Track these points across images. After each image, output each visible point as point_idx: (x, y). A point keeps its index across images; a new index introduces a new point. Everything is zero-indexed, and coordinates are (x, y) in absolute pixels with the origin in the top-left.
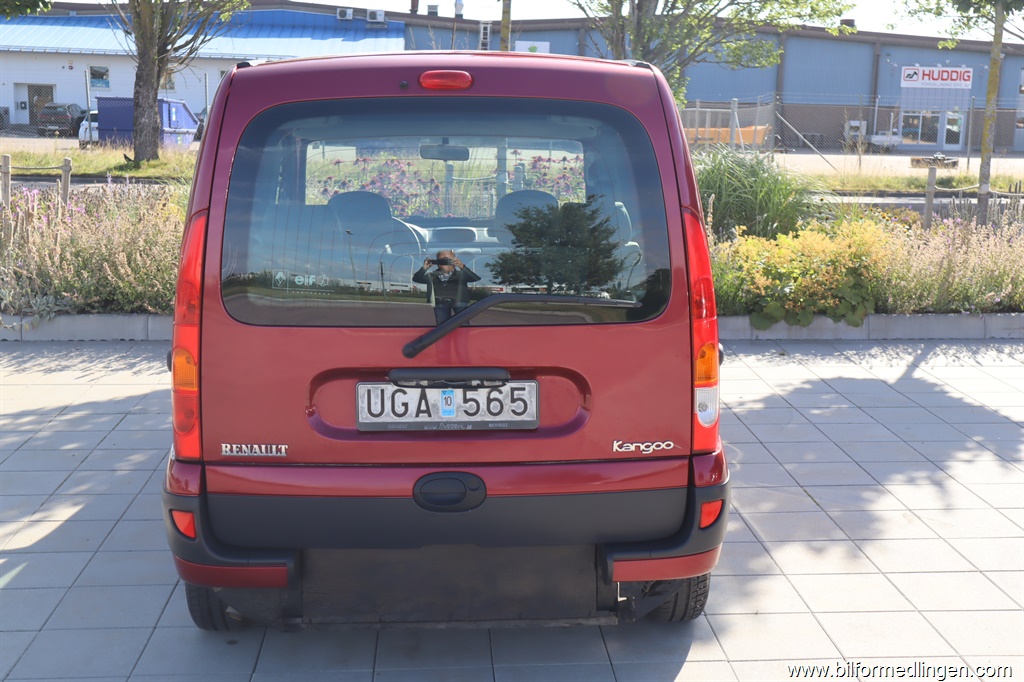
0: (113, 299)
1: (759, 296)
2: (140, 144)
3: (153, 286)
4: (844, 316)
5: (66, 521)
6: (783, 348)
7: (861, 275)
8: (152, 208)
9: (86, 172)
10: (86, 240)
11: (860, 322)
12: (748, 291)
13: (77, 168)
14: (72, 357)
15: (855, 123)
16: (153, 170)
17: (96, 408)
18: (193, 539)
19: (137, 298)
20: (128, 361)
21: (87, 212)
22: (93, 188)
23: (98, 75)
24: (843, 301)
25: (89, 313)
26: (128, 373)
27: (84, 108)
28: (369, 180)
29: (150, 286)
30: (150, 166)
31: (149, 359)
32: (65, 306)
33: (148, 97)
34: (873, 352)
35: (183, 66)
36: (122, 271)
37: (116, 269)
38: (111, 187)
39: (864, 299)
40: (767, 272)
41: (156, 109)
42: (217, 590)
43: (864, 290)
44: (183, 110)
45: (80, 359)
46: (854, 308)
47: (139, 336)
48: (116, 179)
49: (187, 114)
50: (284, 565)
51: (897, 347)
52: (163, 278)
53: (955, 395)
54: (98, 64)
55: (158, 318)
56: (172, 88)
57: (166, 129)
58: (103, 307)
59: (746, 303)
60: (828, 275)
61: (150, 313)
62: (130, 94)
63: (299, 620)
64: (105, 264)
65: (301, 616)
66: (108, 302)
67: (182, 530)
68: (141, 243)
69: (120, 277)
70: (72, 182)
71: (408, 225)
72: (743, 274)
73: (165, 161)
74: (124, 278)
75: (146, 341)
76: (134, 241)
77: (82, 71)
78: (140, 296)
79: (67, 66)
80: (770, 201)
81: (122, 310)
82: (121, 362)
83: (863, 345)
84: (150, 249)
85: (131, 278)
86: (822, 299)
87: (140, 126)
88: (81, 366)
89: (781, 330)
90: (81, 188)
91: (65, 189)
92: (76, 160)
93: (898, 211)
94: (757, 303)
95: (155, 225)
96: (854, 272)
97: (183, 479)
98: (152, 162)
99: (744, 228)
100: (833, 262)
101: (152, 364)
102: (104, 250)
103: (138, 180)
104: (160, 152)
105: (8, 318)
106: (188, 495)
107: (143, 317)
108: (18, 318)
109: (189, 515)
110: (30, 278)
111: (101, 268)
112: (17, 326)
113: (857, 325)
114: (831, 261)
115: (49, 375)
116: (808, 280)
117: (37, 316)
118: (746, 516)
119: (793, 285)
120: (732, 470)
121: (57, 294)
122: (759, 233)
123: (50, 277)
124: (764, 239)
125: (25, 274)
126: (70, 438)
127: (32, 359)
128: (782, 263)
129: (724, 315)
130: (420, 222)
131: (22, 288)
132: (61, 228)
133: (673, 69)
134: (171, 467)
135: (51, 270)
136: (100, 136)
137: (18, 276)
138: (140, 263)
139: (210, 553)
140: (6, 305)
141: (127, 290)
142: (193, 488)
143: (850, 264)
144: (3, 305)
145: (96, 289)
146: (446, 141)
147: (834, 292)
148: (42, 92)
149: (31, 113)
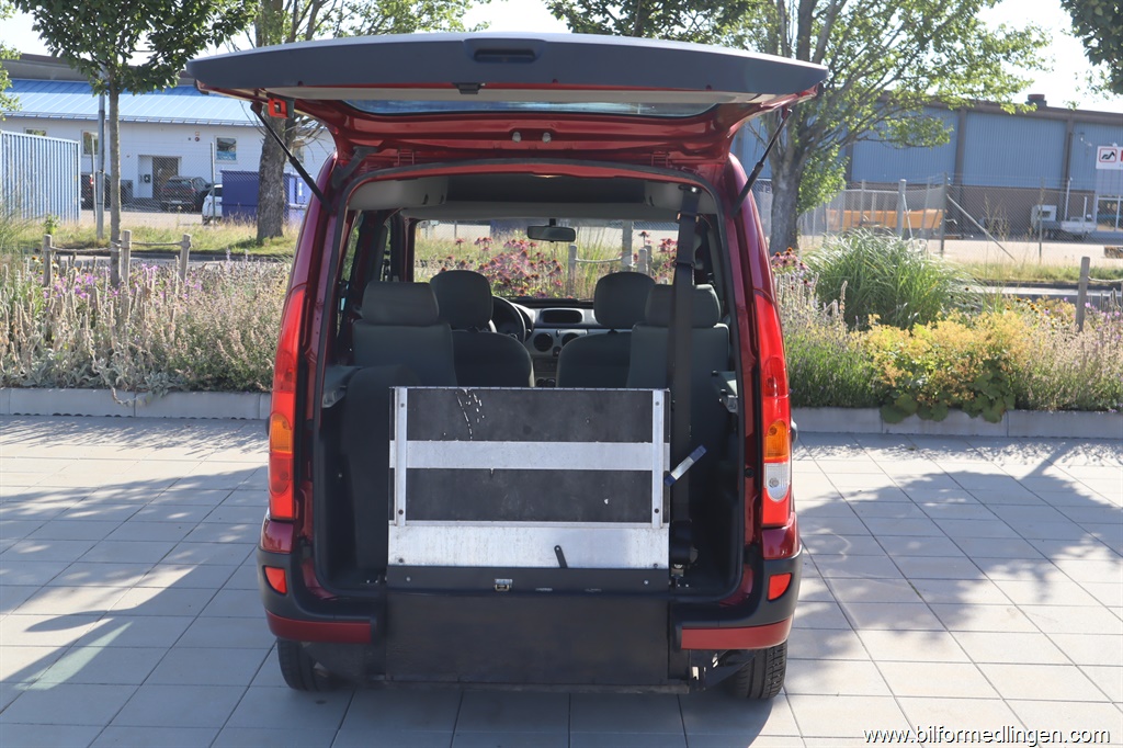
0: (226, 378)
1: (890, 387)
2: (264, 220)
3: (266, 364)
4: (980, 411)
5: (169, 588)
6: (913, 443)
7: (1000, 368)
8: (269, 286)
9: (208, 249)
10: (201, 318)
11: (998, 418)
12: (878, 383)
13: (199, 243)
14: (183, 434)
15: (1046, 208)
16: (276, 248)
17: (204, 481)
18: (284, 594)
19: (249, 376)
20: (238, 439)
21: (203, 289)
22: (210, 266)
23: (225, 147)
24: (979, 395)
25: (201, 390)
26: (237, 450)
27: (209, 181)
28: (488, 262)
29: (262, 364)
30: (273, 244)
31: (258, 438)
32: (179, 383)
33: (274, 171)
34: (1009, 449)
35: (311, 139)
36: (236, 349)
37: (230, 346)
38: (228, 265)
39: (1003, 394)
40: (899, 364)
41: (282, 184)
42: (305, 644)
43: (1003, 384)
45: (190, 436)
46: (991, 403)
47: (251, 415)
48: (237, 257)
50: (368, 621)
51: (1036, 445)
54: (226, 136)
55: (270, 397)
57: (292, 204)
58: (215, 385)
59: (877, 395)
60: (962, 369)
61: (262, 391)
62: (256, 168)
63: (382, 677)
64: (220, 342)
65: (384, 674)
66: (221, 380)
67: (275, 587)
68: (256, 320)
69: (233, 355)
70: (191, 259)
71: (514, 305)
72: (874, 365)
73: (288, 238)
74: (238, 357)
75: (256, 420)
76: (249, 319)
77: (209, 141)
78: (252, 374)
79: (193, 137)
80: (911, 289)
81: (234, 388)
82: (232, 440)
83: (998, 442)
84: (265, 327)
85: (244, 356)
86: (956, 391)
87: (265, 202)
88: (191, 442)
89: (913, 424)
90: (199, 264)
91: (183, 265)
92: (197, 236)
93: (1050, 302)
94: (888, 395)
95: (271, 303)
96: (992, 365)
97: (276, 538)
98: (276, 239)
99: (878, 317)
100: (971, 354)
101: (261, 443)
102: (219, 327)
103: (256, 257)
104: (284, 229)
105: (122, 394)
106: (281, 553)
107: (255, 395)
108: (132, 394)
109: (281, 572)
110: (145, 354)
111: (215, 345)
112: (131, 403)
113: (995, 421)
114: (969, 353)
115: (159, 451)
116: (943, 372)
117: (150, 393)
118: (845, 605)
119: (927, 377)
120: (838, 560)
121: (171, 371)
122: (898, 322)
123: (165, 354)
124: (898, 329)
125: (140, 350)
126: (177, 507)
127: (143, 434)
128: (917, 354)
129: (853, 407)
130: (530, 303)
131: (137, 364)
132: (177, 304)
133: (831, 147)
134: (266, 526)
135: (166, 347)
136: (224, 212)
137: (133, 351)
138: (254, 341)
139: (299, 608)
140: (120, 381)
141: (240, 368)
142: (286, 546)
143: (988, 357)
144: (117, 380)
145: (210, 367)
146: (553, 222)
147: (970, 385)
148: (166, 164)
149: (155, 186)
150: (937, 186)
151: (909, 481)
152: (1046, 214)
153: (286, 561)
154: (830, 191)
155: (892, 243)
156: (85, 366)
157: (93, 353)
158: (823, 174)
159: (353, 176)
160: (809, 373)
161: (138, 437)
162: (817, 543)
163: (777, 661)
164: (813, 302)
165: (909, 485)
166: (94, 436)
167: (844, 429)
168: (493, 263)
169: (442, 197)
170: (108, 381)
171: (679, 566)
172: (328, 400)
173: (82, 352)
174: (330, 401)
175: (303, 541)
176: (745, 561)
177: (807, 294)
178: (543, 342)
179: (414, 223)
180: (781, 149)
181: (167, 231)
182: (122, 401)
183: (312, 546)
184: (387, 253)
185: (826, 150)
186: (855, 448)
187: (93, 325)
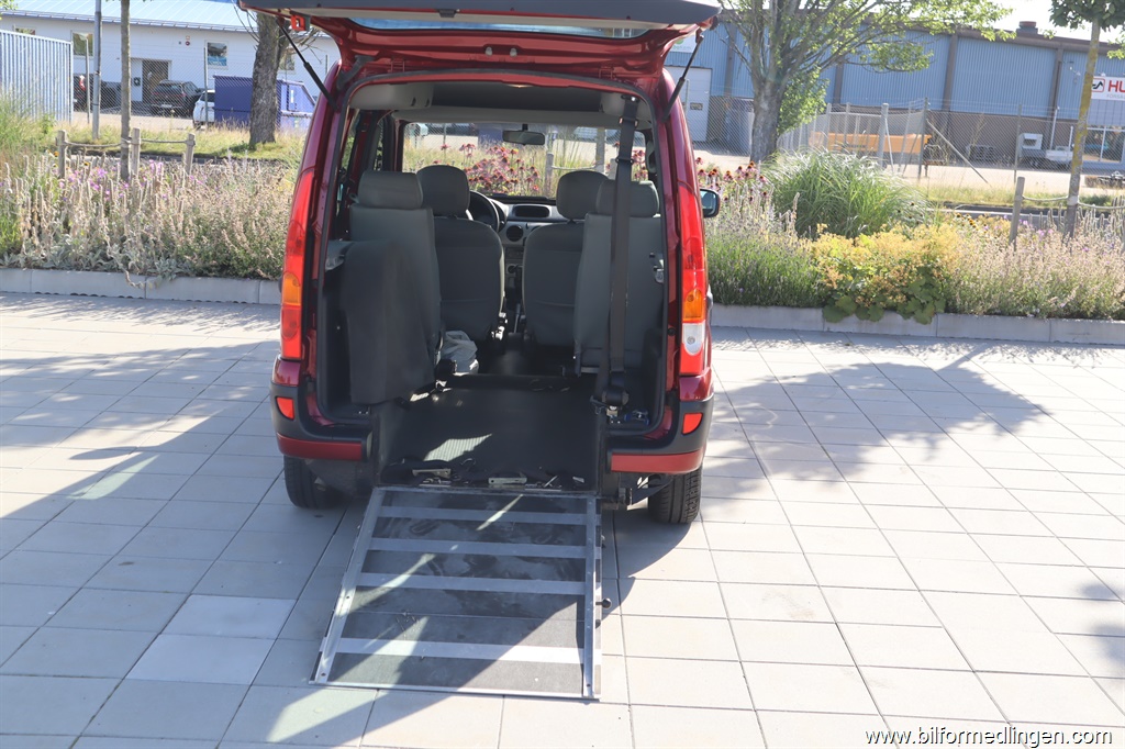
0: (229, 265)
1: (832, 289)
2: (257, 126)
3: (266, 253)
4: (913, 313)
5: (187, 432)
6: (849, 340)
7: (932, 275)
8: (268, 183)
9: (202, 152)
10: (206, 210)
11: (929, 320)
12: (821, 285)
14: (191, 313)
16: (268, 153)
17: (212, 352)
18: (292, 420)
19: (250, 265)
20: (240, 319)
23: (216, 52)
24: (912, 299)
25: (206, 276)
26: (241, 328)
27: (201, 86)
28: (472, 166)
29: (263, 253)
30: (265, 149)
31: (259, 319)
32: (186, 268)
33: (267, 78)
34: (935, 347)
35: (303, 47)
36: (239, 238)
37: (233, 236)
39: (934, 298)
40: (842, 268)
41: (275, 91)
42: (309, 462)
43: (934, 290)
44: (302, 92)
45: (197, 316)
46: (923, 306)
47: (251, 300)
49: (305, 96)
50: (359, 442)
51: (960, 344)
52: (275, 247)
53: (1005, 389)
54: (217, 40)
55: (269, 284)
56: (292, 69)
57: (284, 111)
58: (219, 271)
59: (820, 297)
60: (898, 275)
61: (262, 278)
62: (250, 75)
64: (224, 232)
66: (225, 267)
67: (285, 414)
68: (257, 214)
69: (236, 244)
71: (490, 200)
72: (818, 269)
73: (280, 144)
74: (241, 246)
75: (257, 304)
76: (250, 212)
77: (200, 46)
78: (253, 262)
79: (184, 41)
80: (862, 203)
81: (236, 274)
82: (235, 320)
83: (924, 341)
84: (265, 220)
85: (246, 245)
86: (891, 294)
87: (258, 107)
89: (851, 324)
91: (189, 162)
93: (991, 220)
94: (830, 296)
95: (271, 198)
96: (926, 271)
97: (286, 376)
98: (268, 145)
99: (826, 226)
100: (907, 262)
102: (223, 219)
104: (276, 136)
105: (135, 277)
106: (289, 386)
107: (256, 282)
108: (143, 277)
109: (290, 401)
110: (155, 242)
111: (220, 235)
112: (142, 285)
113: (925, 323)
114: (906, 261)
115: (170, 327)
116: (881, 278)
117: (160, 277)
118: (764, 462)
119: (866, 282)
120: (765, 428)
121: (179, 258)
122: (849, 233)
123: (173, 242)
124: (843, 238)
125: (152, 237)
126: (190, 371)
127: (155, 313)
128: (858, 261)
129: (798, 306)
130: (505, 199)
131: (147, 250)
132: (186, 197)
133: (813, 70)
134: (276, 368)
135: (175, 235)
136: (216, 117)
137: (145, 240)
138: (255, 232)
139: (304, 430)
140: (133, 266)
141: (242, 256)
142: (294, 381)
143: (922, 265)
144: (130, 264)
145: (215, 255)
146: (525, 127)
147: (905, 290)
148: (156, 68)
149: (145, 90)
150: (917, 110)
151: (838, 369)
152: (1032, 142)
153: (294, 393)
154: (812, 115)
155: (847, 160)
156: (100, 251)
157: (108, 240)
158: (804, 96)
159: (354, 80)
160: (759, 274)
161: (150, 315)
162: (746, 413)
163: (693, 490)
164: (769, 212)
165: (837, 372)
166: (110, 314)
167: (789, 326)
168: (475, 167)
169: (428, 102)
170: (121, 265)
171: (612, 408)
172: (331, 263)
173: (97, 238)
174: (331, 265)
175: (307, 378)
176: (666, 403)
177: (763, 205)
178: (515, 233)
179: (403, 124)
180: (764, 69)
181: (161, 133)
182: (133, 284)
183: (315, 382)
184: (380, 149)
185: (808, 72)
186: (796, 342)
187: (107, 213)
